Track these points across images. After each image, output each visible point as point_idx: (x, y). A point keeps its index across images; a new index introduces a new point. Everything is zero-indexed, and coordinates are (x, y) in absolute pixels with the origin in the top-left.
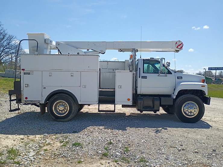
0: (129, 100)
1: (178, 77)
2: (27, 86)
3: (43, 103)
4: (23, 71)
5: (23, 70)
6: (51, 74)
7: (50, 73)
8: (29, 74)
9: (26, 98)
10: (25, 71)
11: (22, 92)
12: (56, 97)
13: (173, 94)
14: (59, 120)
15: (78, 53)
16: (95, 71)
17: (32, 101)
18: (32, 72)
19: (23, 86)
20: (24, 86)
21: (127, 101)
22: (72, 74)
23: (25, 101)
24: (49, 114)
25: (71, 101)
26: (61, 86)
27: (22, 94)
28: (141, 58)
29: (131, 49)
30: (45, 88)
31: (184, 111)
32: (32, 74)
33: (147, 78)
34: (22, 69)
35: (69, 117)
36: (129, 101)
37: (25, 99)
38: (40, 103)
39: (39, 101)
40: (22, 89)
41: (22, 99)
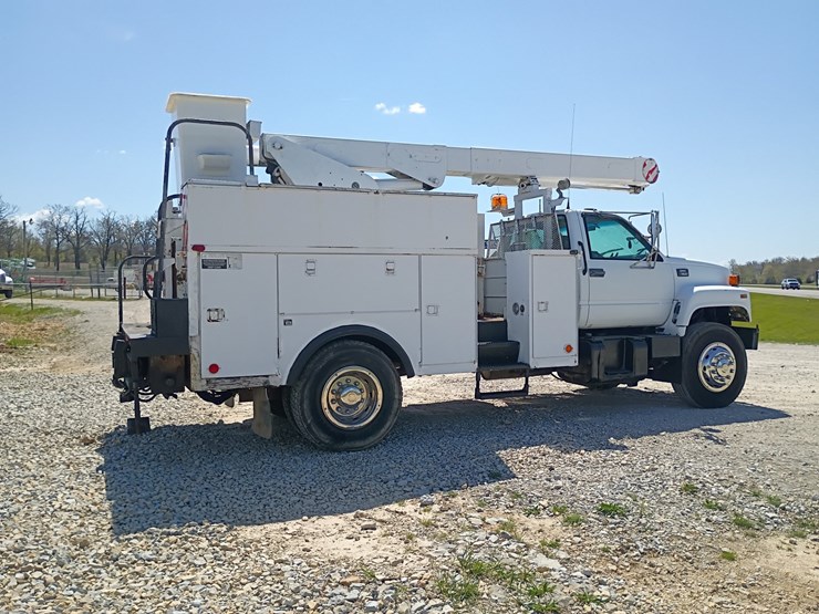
0: (569, 349)
1: (678, 270)
2: (217, 314)
3: (284, 383)
4: (196, 253)
5: (199, 248)
6: (311, 266)
7: (308, 262)
8: (225, 267)
9: (214, 368)
10: (204, 256)
11: (193, 344)
12: (332, 355)
13: (675, 322)
14: (347, 444)
15: (355, 185)
16: (467, 252)
17: (239, 378)
18: (236, 256)
19: (196, 318)
20: (205, 316)
21: (566, 354)
22: (390, 266)
23: (208, 381)
24: (309, 426)
25: (387, 366)
26: (352, 312)
27: (193, 352)
28: (568, 208)
29: (516, 176)
30: (288, 322)
31: (704, 374)
32: (235, 267)
33: (603, 276)
34: (191, 243)
35: (383, 430)
36: (571, 354)
37: (206, 374)
38: (272, 384)
39: (267, 376)
40: (192, 332)
41: (192, 372)
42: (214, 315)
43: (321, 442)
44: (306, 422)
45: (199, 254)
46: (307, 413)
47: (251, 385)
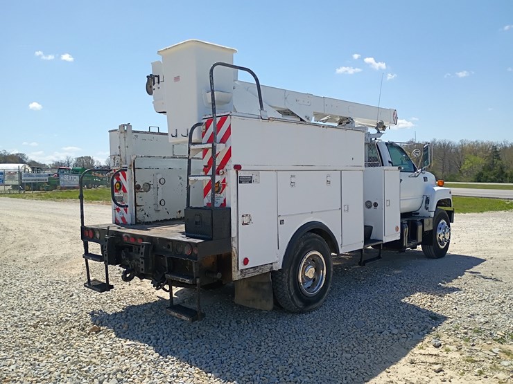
0: (397, 229)
1: (424, 178)
3: (280, 268)
4: (235, 171)
5: (238, 167)
6: (293, 180)
7: (291, 176)
8: (250, 182)
9: (246, 261)
10: (241, 173)
11: (234, 244)
13: (427, 209)
16: (360, 168)
17: (258, 267)
18: (256, 173)
19: (235, 223)
20: (241, 220)
21: (396, 232)
22: (328, 179)
23: (242, 271)
24: (292, 297)
26: (312, 213)
27: (234, 250)
30: (282, 222)
31: (439, 239)
32: (256, 182)
34: (233, 163)
36: (398, 232)
37: (241, 266)
38: (274, 269)
39: (272, 264)
40: (234, 234)
41: (233, 266)
42: (246, 220)
43: (298, 307)
44: (290, 294)
45: (237, 172)
46: (292, 288)
47: (264, 272)
